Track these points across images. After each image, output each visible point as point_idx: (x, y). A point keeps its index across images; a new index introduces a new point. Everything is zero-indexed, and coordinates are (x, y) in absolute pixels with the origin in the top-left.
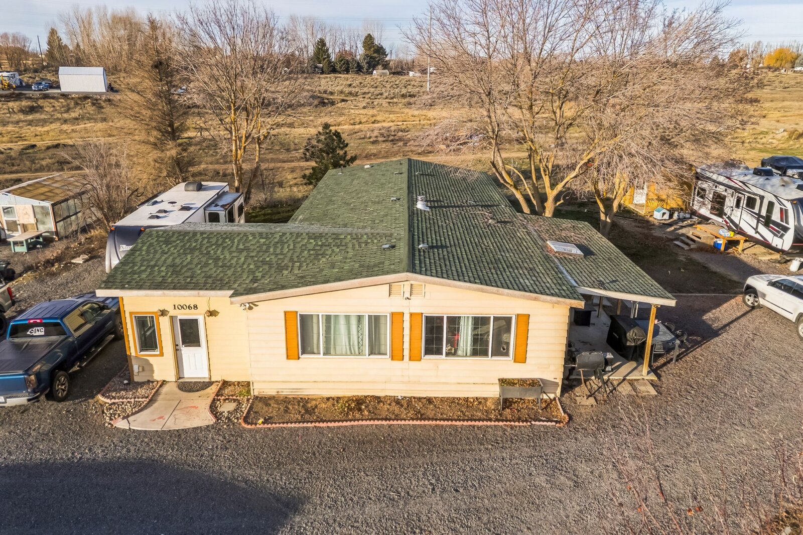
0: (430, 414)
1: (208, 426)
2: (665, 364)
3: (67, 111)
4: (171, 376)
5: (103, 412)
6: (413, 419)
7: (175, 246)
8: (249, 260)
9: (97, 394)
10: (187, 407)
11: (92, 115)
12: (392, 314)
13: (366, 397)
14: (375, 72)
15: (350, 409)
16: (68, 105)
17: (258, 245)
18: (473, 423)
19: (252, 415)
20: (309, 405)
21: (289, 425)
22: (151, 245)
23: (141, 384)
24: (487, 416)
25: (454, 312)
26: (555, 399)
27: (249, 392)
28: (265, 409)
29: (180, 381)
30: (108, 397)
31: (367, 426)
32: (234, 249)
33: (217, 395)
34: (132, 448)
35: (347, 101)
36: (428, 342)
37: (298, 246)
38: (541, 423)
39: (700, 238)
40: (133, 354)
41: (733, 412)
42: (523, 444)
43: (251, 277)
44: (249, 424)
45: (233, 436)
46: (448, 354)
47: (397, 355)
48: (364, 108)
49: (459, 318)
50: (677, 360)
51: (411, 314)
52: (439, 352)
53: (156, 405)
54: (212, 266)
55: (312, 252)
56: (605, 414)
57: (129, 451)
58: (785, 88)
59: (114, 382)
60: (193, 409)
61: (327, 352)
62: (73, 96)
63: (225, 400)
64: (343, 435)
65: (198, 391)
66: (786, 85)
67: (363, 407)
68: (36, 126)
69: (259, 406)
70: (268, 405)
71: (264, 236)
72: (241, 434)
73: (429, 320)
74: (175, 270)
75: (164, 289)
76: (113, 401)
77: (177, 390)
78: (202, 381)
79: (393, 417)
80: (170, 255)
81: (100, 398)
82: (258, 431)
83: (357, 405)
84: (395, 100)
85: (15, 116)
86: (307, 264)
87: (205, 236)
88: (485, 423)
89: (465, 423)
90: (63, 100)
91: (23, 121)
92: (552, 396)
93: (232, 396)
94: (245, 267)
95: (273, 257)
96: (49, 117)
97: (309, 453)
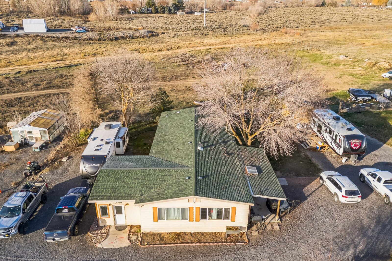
0: (203, 240)
1: (128, 246)
2: (285, 215)
3: (29, 44)
4: (112, 224)
5: (92, 241)
6: (197, 243)
7: (112, 178)
8: (139, 184)
9: (88, 232)
10: (120, 238)
11: (41, 46)
12: (190, 208)
13: (181, 233)
14: (178, 13)
15: (175, 239)
16: (29, 40)
17: (141, 176)
18: (217, 244)
19: (143, 241)
20: (161, 236)
21: (156, 246)
22: (103, 177)
23: (102, 227)
24: (221, 240)
25: (211, 207)
26: (245, 232)
27: (140, 230)
28: (147, 238)
29: (116, 225)
30: (92, 234)
31: (182, 246)
32: (133, 178)
33: (130, 232)
34: (105, 256)
35: (164, 33)
36: (202, 215)
37: (156, 176)
38: (239, 243)
39: (311, 144)
40: (99, 217)
41: (303, 237)
42: (233, 253)
43: (140, 193)
44: (142, 245)
45: (137, 250)
46: (209, 219)
47: (191, 220)
48: (173, 37)
49: (212, 209)
50: (289, 213)
51: (196, 208)
52: (205, 218)
53: (109, 237)
54: (126, 188)
55: (161, 179)
56: (261, 239)
57: (104, 257)
58: (380, 20)
59: (92, 226)
60: (122, 239)
61: (167, 219)
62: (31, 35)
63: (132, 234)
64: (174, 249)
65: (122, 230)
66: (380, 19)
67: (180, 237)
68: (16, 54)
69: (145, 237)
70: (147, 236)
71: (143, 171)
72: (139, 249)
73: (202, 209)
74: (114, 190)
75: (111, 200)
76: (94, 235)
77: (115, 230)
78: (123, 225)
79: (190, 242)
80: (111, 183)
81: (89, 233)
82: (145, 248)
83: (178, 235)
84: (188, 32)
85: (4, 48)
86: (160, 186)
87: (122, 171)
88: (221, 244)
89: (214, 244)
90: (26, 38)
91: (9, 51)
92: (244, 231)
93: (135, 232)
94: (138, 188)
95: (147, 182)
96: (21, 48)
97: (163, 257)
